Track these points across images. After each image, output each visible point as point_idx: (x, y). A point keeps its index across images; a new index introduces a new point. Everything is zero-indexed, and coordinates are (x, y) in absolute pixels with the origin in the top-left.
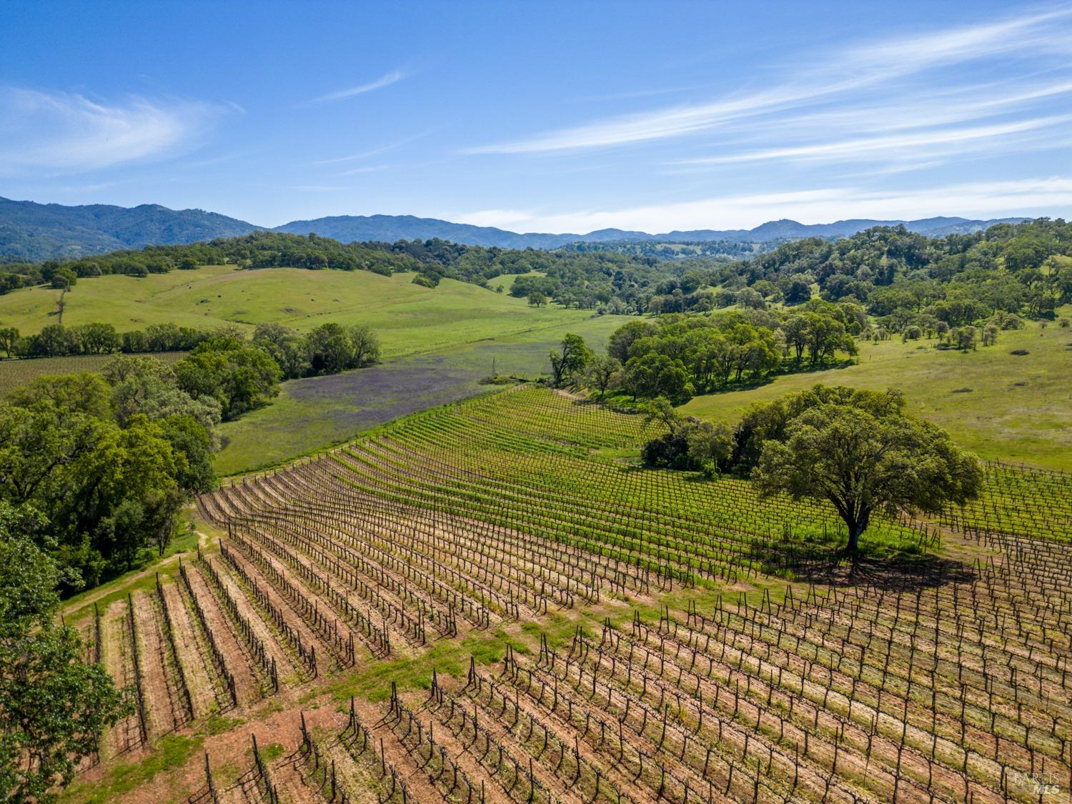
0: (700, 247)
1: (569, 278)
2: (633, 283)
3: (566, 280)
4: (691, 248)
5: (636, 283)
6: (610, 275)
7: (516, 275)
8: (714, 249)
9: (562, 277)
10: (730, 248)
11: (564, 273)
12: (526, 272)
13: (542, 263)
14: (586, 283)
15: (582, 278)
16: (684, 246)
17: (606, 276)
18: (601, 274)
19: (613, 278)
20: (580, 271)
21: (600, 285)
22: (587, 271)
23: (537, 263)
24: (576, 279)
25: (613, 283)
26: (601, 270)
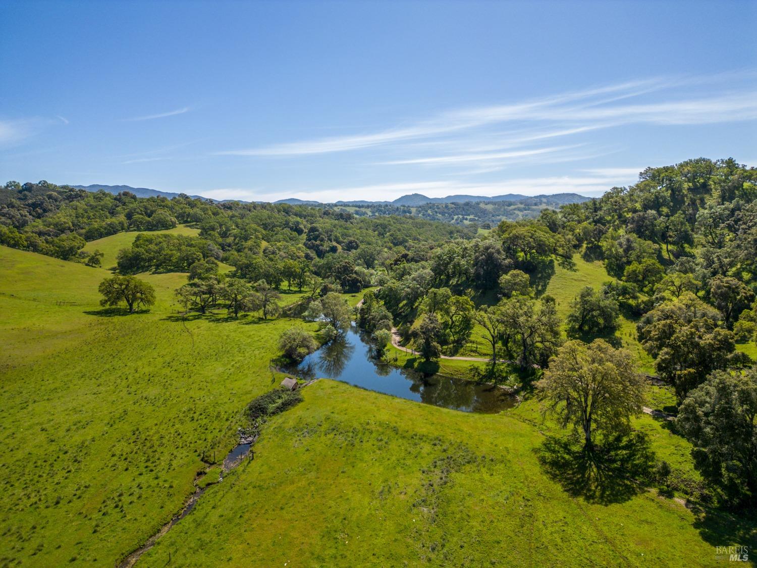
0: (370, 209)
1: (235, 237)
2: (334, 244)
3: (230, 240)
4: (363, 210)
5: (339, 243)
6: (300, 232)
7: (136, 233)
8: (381, 211)
9: (224, 235)
10: (393, 210)
11: (228, 229)
12: (167, 228)
13: (196, 214)
14: (264, 244)
15: (257, 237)
16: (357, 209)
17: (295, 234)
18: (287, 231)
19: (304, 236)
20: (254, 226)
21: (286, 247)
22: (265, 227)
23: (189, 215)
24: (246, 239)
25: (305, 244)
26: (287, 224)
